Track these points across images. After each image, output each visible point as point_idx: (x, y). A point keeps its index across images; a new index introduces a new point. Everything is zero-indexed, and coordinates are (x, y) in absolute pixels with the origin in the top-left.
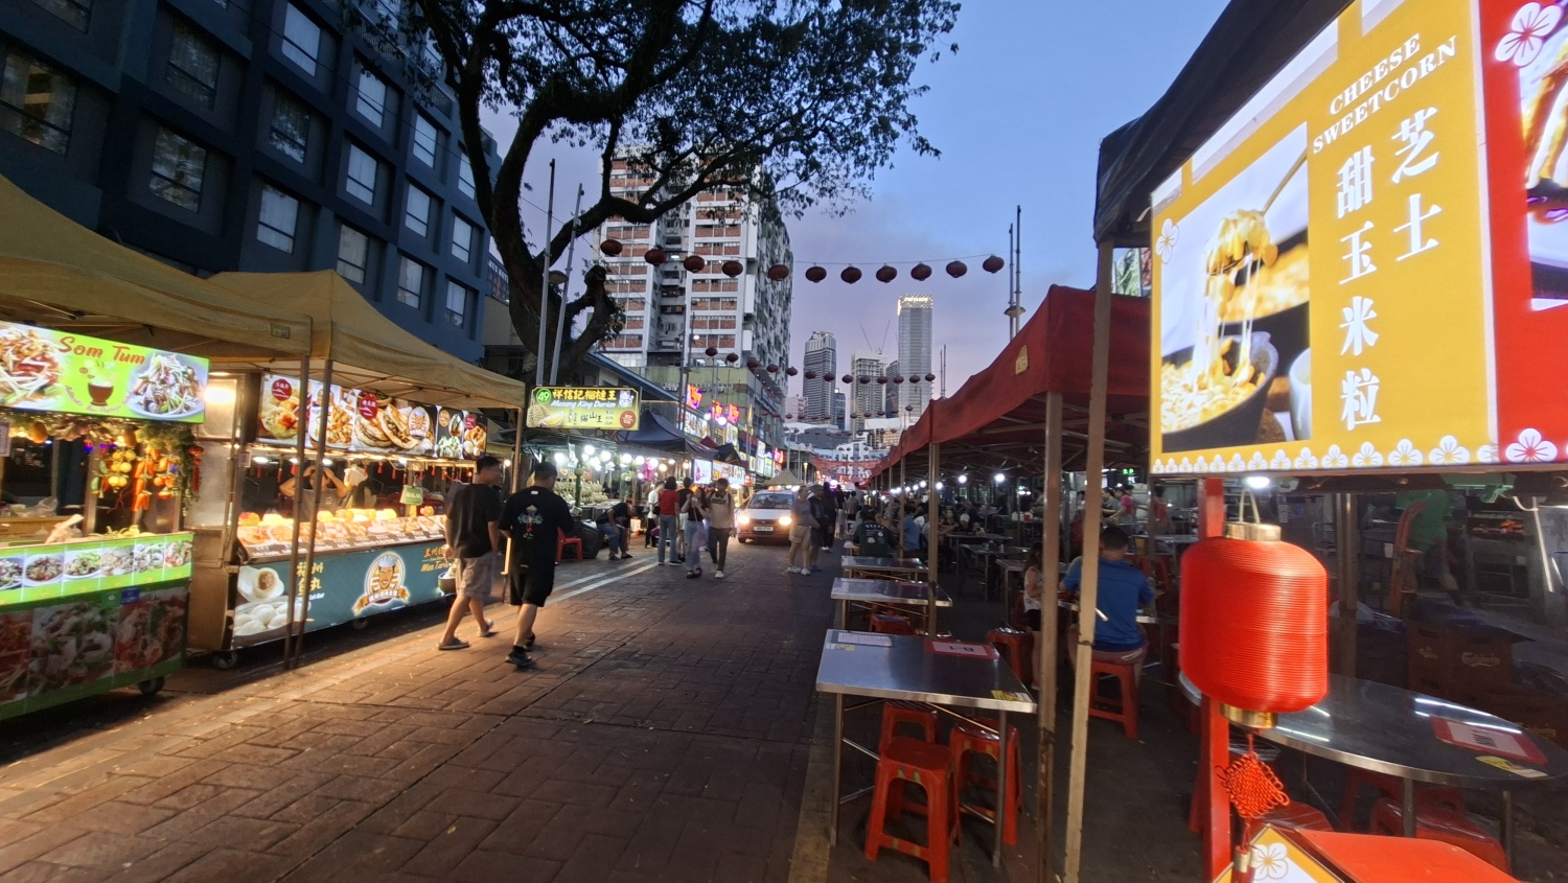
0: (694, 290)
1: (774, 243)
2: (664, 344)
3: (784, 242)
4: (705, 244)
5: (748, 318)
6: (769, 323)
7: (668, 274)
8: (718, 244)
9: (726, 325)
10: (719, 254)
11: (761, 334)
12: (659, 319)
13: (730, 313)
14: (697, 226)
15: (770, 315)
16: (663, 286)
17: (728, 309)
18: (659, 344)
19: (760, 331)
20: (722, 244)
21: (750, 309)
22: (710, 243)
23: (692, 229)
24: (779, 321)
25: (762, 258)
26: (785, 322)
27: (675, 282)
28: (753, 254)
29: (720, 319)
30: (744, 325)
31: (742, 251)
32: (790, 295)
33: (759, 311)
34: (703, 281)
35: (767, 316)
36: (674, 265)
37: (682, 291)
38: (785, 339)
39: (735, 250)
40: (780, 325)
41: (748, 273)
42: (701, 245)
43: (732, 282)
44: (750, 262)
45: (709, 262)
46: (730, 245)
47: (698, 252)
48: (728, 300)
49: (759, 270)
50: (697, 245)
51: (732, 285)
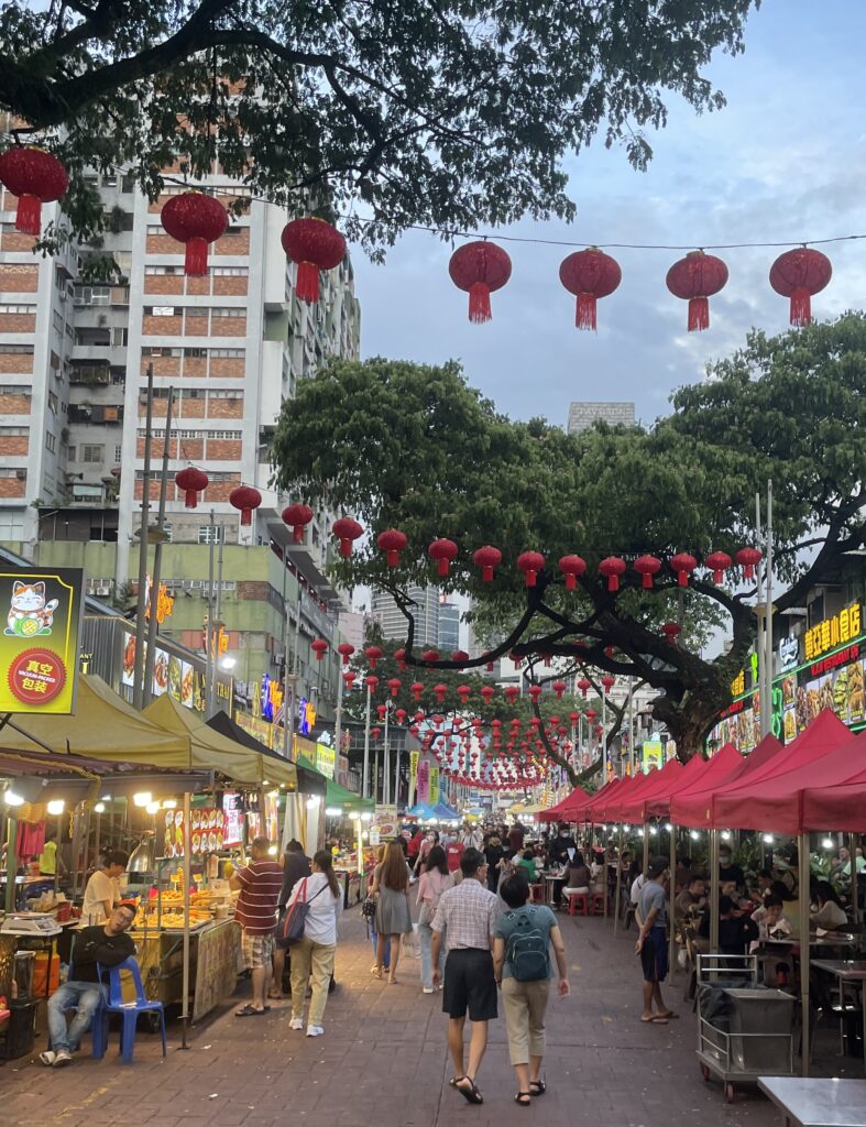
0: (144, 371)
2: (78, 491)
3: (341, 276)
4: (170, 269)
5: (267, 436)
7: (82, 336)
9: (220, 452)
10: (203, 292)
12: (65, 435)
13: (229, 424)
16: (73, 362)
17: (224, 416)
18: (65, 490)
21: (272, 418)
23: (137, 236)
25: (296, 303)
27: (98, 353)
28: (276, 294)
29: (205, 437)
30: (260, 452)
31: (253, 286)
34: (166, 351)
36: (97, 314)
37: (119, 373)
39: (238, 285)
41: (267, 336)
42: (161, 272)
43: (233, 354)
44: (272, 314)
45: (178, 310)
46: (227, 273)
47: (152, 286)
48: (222, 396)
49: (291, 331)
50: (151, 272)
51: (233, 363)
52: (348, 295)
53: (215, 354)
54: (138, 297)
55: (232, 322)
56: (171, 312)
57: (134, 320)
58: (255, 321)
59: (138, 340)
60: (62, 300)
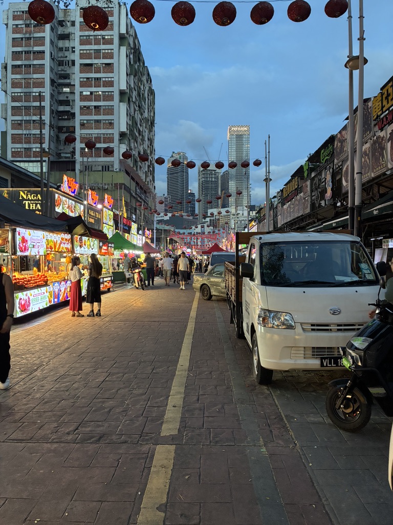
0: (81, 114)
1: (140, 80)
2: (62, 155)
3: (147, 82)
4: (88, 78)
5: (122, 135)
6: (139, 140)
7: (62, 103)
8: (98, 78)
9: (107, 141)
10: (99, 86)
11: (133, 147)
12: (58, 137)
13: (110, 131)
14: (81, 64)
15: (139, 134)
16: (58, 111)
17: (108, 128)
18: (59, 155)
19: (132, 145)
20: (100, 78)
21: (124, 128)
22: (92, 78)
23: (77, 67)
24: (146, 139)
25: (131, 89)
26: (151, 141)
27: (67, 108)
28: (123, 86)
29: (102, 136)
30: (120, 140)
31: (115, 84)
32: (154, 121)
33: (131, 131)
34: (88, 107)
35: (137, 134)
36: (66, 95)
37: (73, 115)
38: (151, 152)
39: (110, 84)
40: (147, 142)
41: (121, 101)
42: (85, 80)
43: (110, 107)
44: (122, 93)
45: (91, 93)
46: (107, 79)
47: (83, 85)
48: (107, 122)
49: (129, 100)
50: (82, 80)
51: (110, 111)
52: (150, 88)
53: (104, 108)
54: (78, 89)
55: (109, 97)
56: (89, 93)
57: (77, 97)
58: (117, 96)
59: (78, 104)
60: (54, 90)
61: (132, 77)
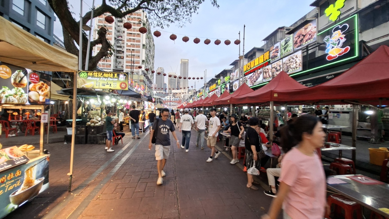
0: (127, 52)
1: (150, 41)
2: (118, 67)
3: (152, 41)
4: (130, 39)
5: (143, 61)
6: (149, 63)
7: (118, 47)
8: (134, 39)
9: (137, 63)
10: (134, 42)
11: (147, 66)
12: (116, 60)
13: (138, 59)
14: (127, 33)
15: (149, 61)
16: (117, 50)
17: (137, 58)
18: (116, 67)
19: (147, 65)
20: (135, 39)
21: (144, 59)
22: (131, 39)
23: (126, 34)
24: (151, 63)
25: (147, 44)
26: (153, 63)
27: (121, 49)
28: (144, 43)
29: (135, 61)
30: (142, 63)
31: (141, 42)
32: (154, 56)
33: (146, 60)
34: (130, 50)
35: (148, 61)
36: (120, 44)
37: (123, 52)
38: (153, 68)
39: (139, 41)
40: (152, 64)
41: (143, 48)
42: (129, 39)
43: (138, 50)
44: (144, 45)
45: (131, 44)
46: (138, 40)
47: (128, 41)
48: (137, 56)
49: (146, 48)
50: (127, 39)
51: (138, 52)
52: (153, 43)
53: (136, 50)
54: (126, 42)
55: (138, 46)
56: (130, 44)
57: (125, 45)
58: (141, 46)
59: (126, 48)
60: (115, 42)
61: (147, 39)
